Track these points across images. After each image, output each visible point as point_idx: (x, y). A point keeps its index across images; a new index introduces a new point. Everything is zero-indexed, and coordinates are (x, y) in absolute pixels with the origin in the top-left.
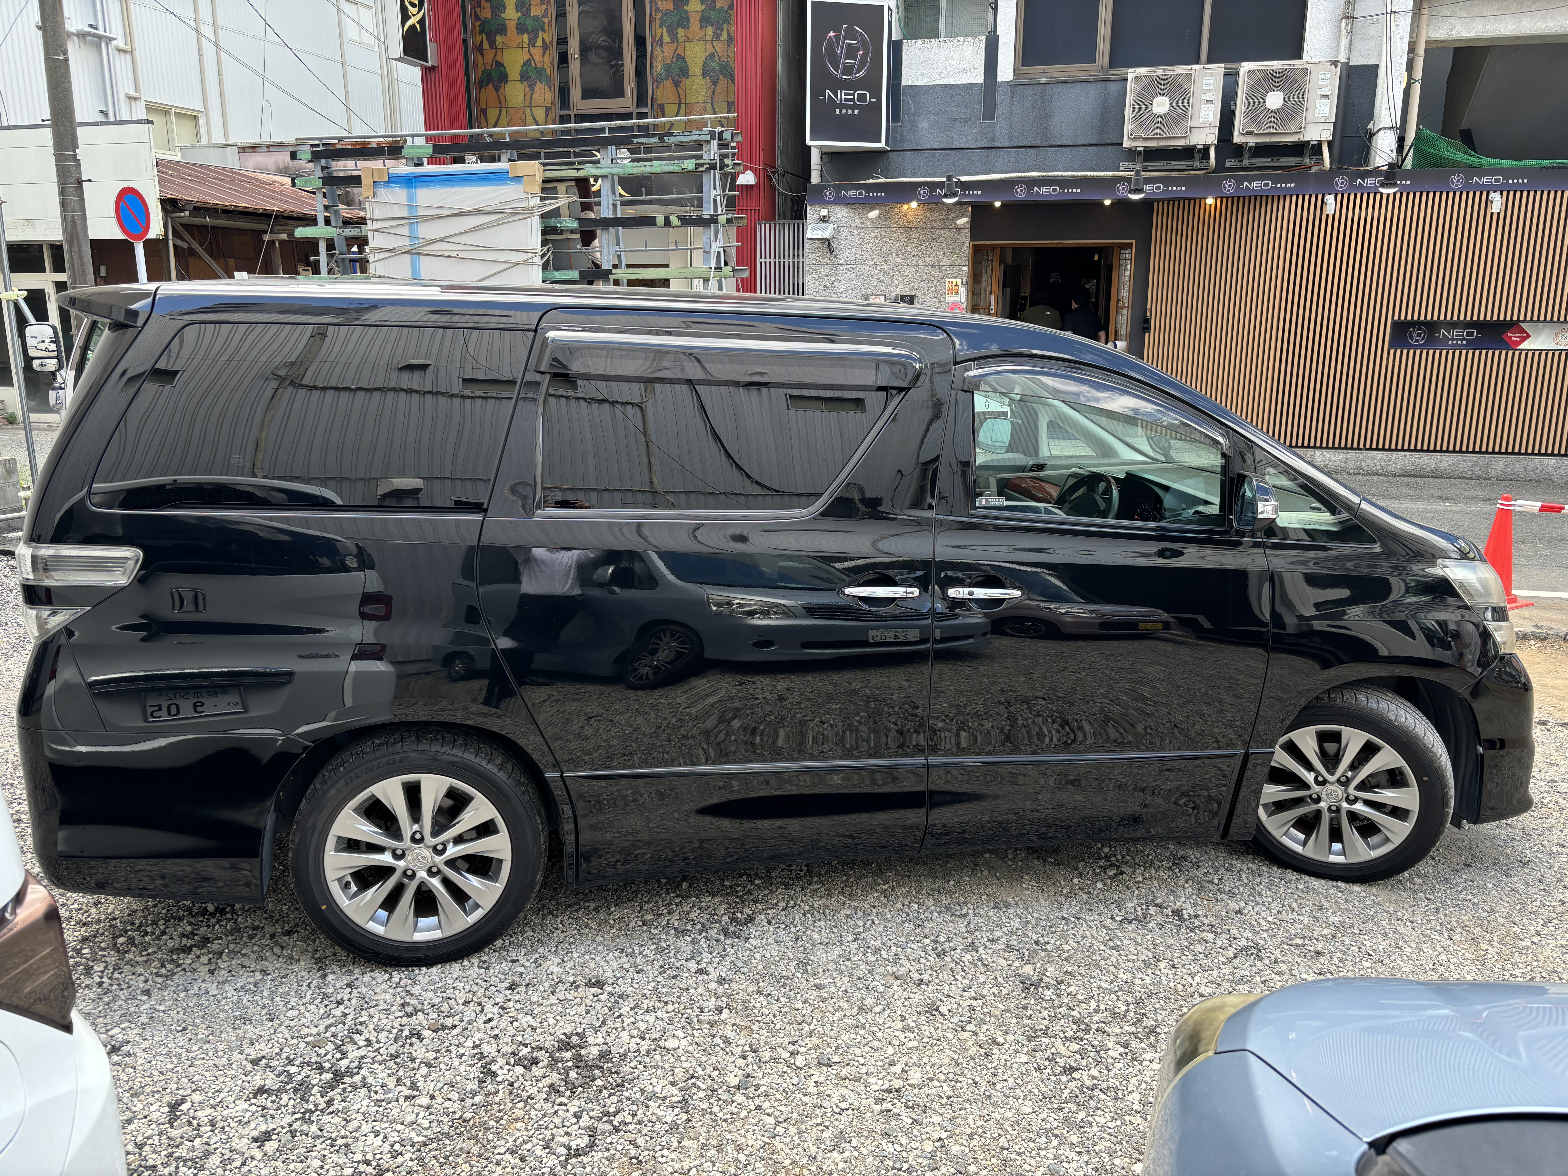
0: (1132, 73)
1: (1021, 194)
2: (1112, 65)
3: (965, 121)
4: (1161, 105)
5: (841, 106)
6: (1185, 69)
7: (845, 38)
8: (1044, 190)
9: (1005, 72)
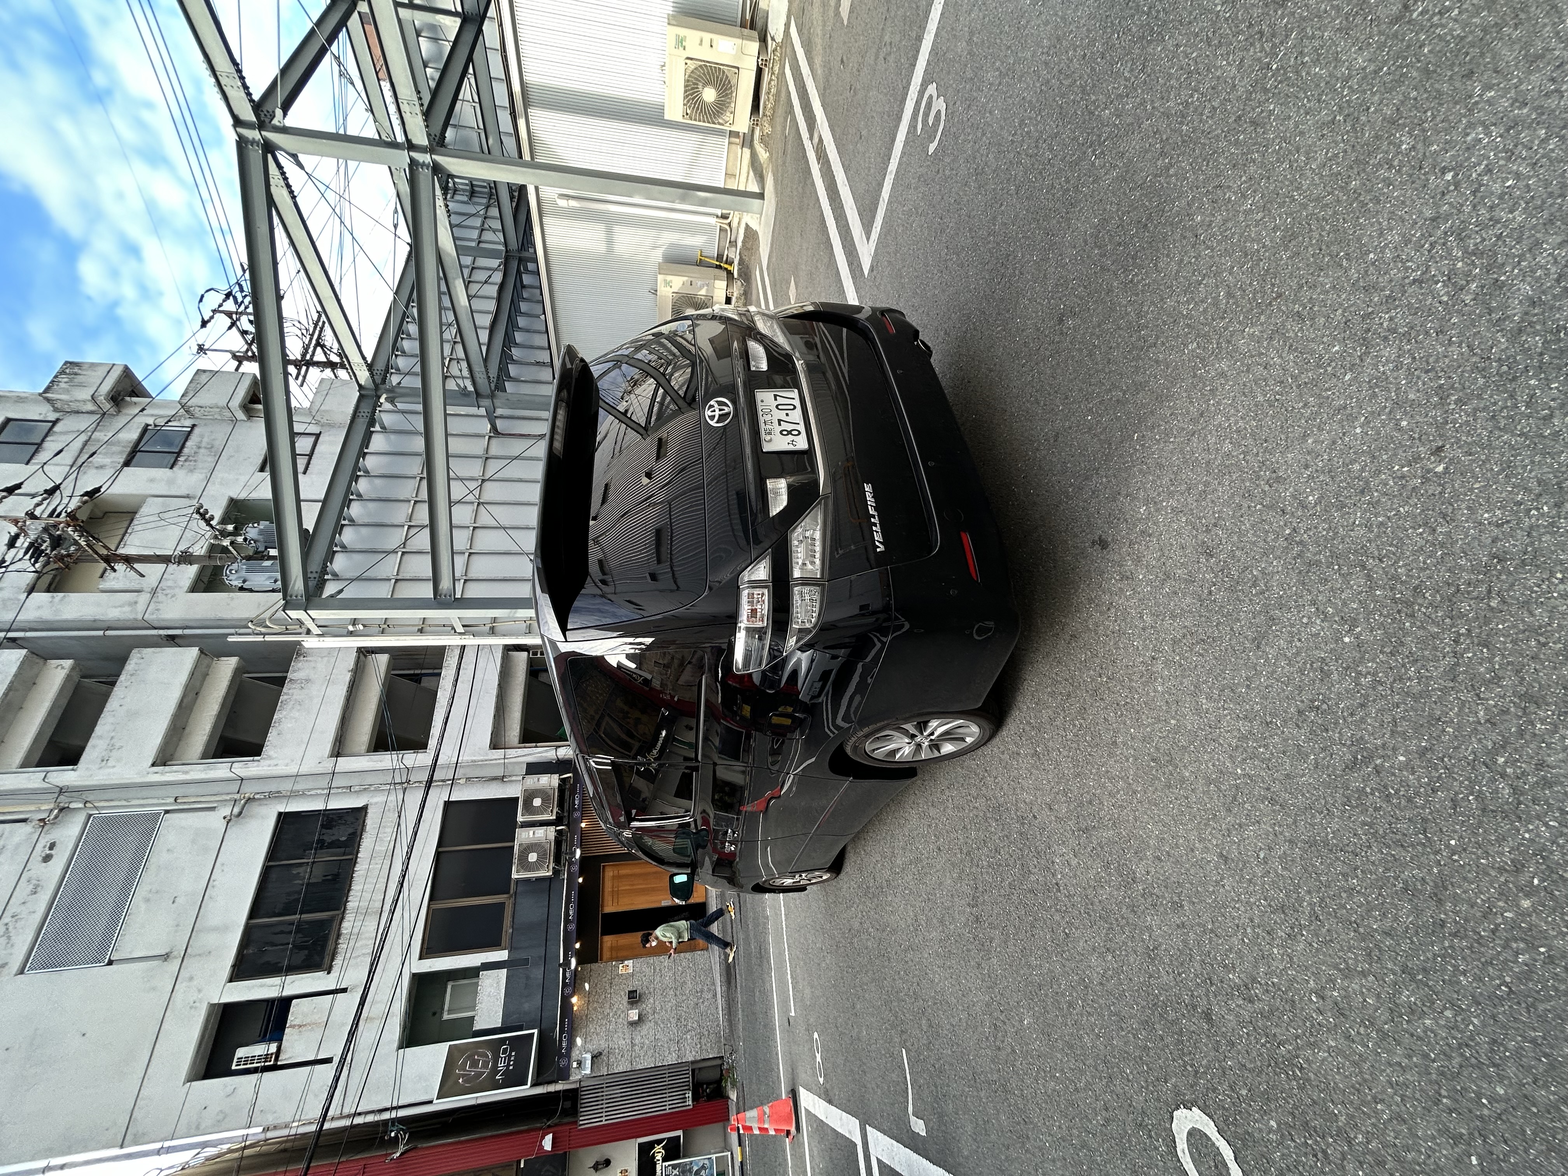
0: (514, 876)
1: (572, 927)
2: (508, 892)
3: (528, 978)
4: (533, 857)
5: (509, 1065)
6: (516, 848)
7: (465, 1070)
8: (571, 913)
9: (502, 955)
